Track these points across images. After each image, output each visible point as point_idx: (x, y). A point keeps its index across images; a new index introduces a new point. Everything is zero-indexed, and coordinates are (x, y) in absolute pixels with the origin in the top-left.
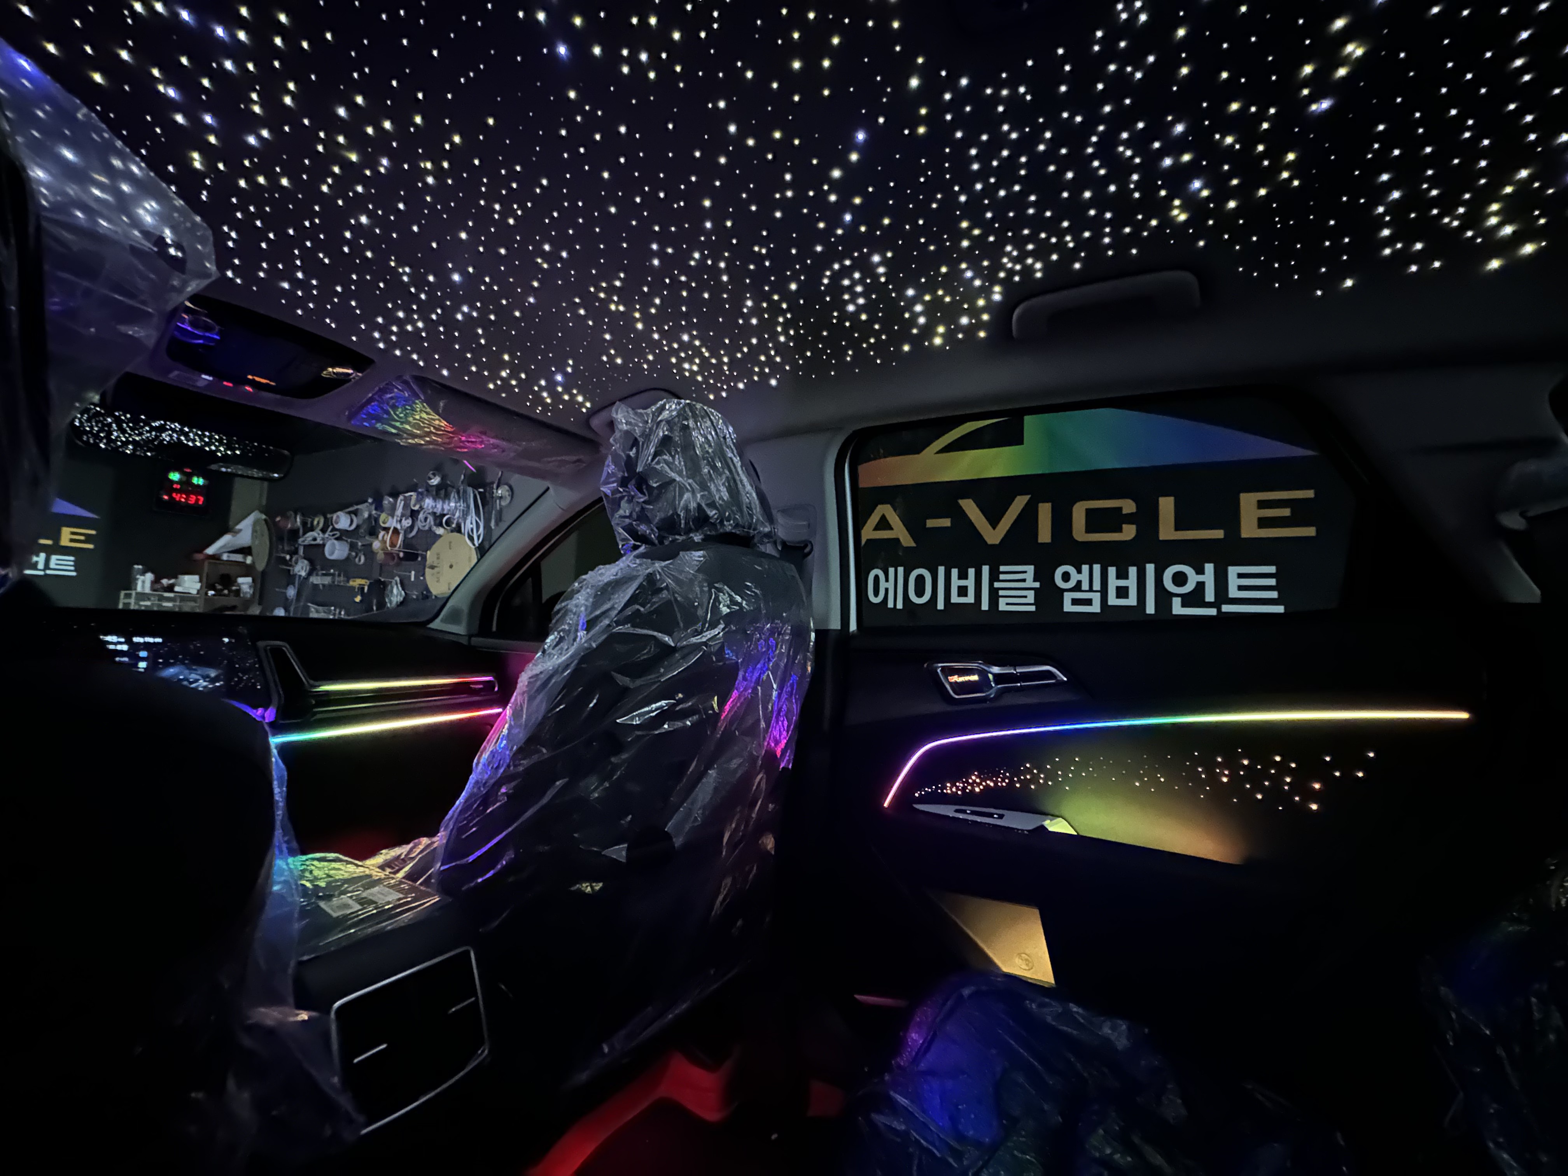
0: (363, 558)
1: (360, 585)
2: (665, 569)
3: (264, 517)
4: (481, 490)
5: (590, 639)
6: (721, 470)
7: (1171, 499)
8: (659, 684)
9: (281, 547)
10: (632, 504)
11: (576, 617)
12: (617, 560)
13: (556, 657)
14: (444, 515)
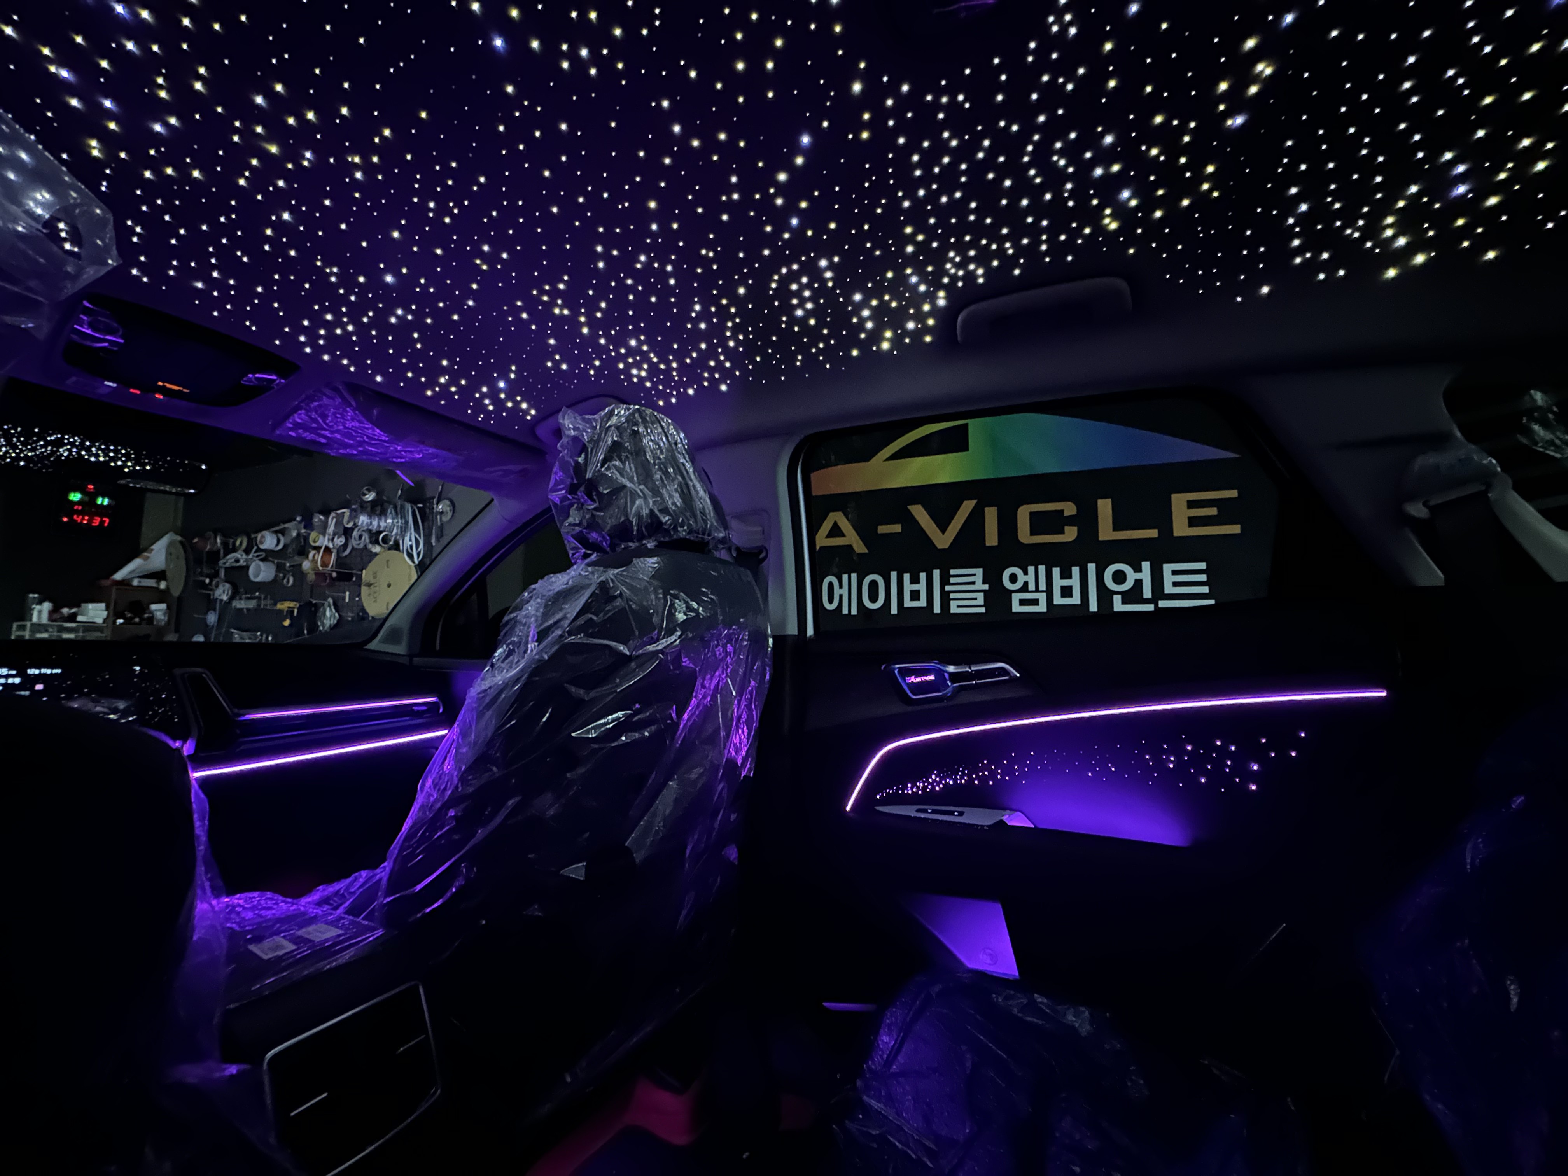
0: (291, 580)
1: (289, 607)
2: (619, 576)
3: (179, 538)
4: (421, 505)
5: (541, 650)
6: (673, 476)
7: (1109, 501)
8: (615, 694)
9: (199, 570)
10: (582, 511)
11: (526, 628)
12: (569, 568)
13: (505, 671)
14: (381, 532)
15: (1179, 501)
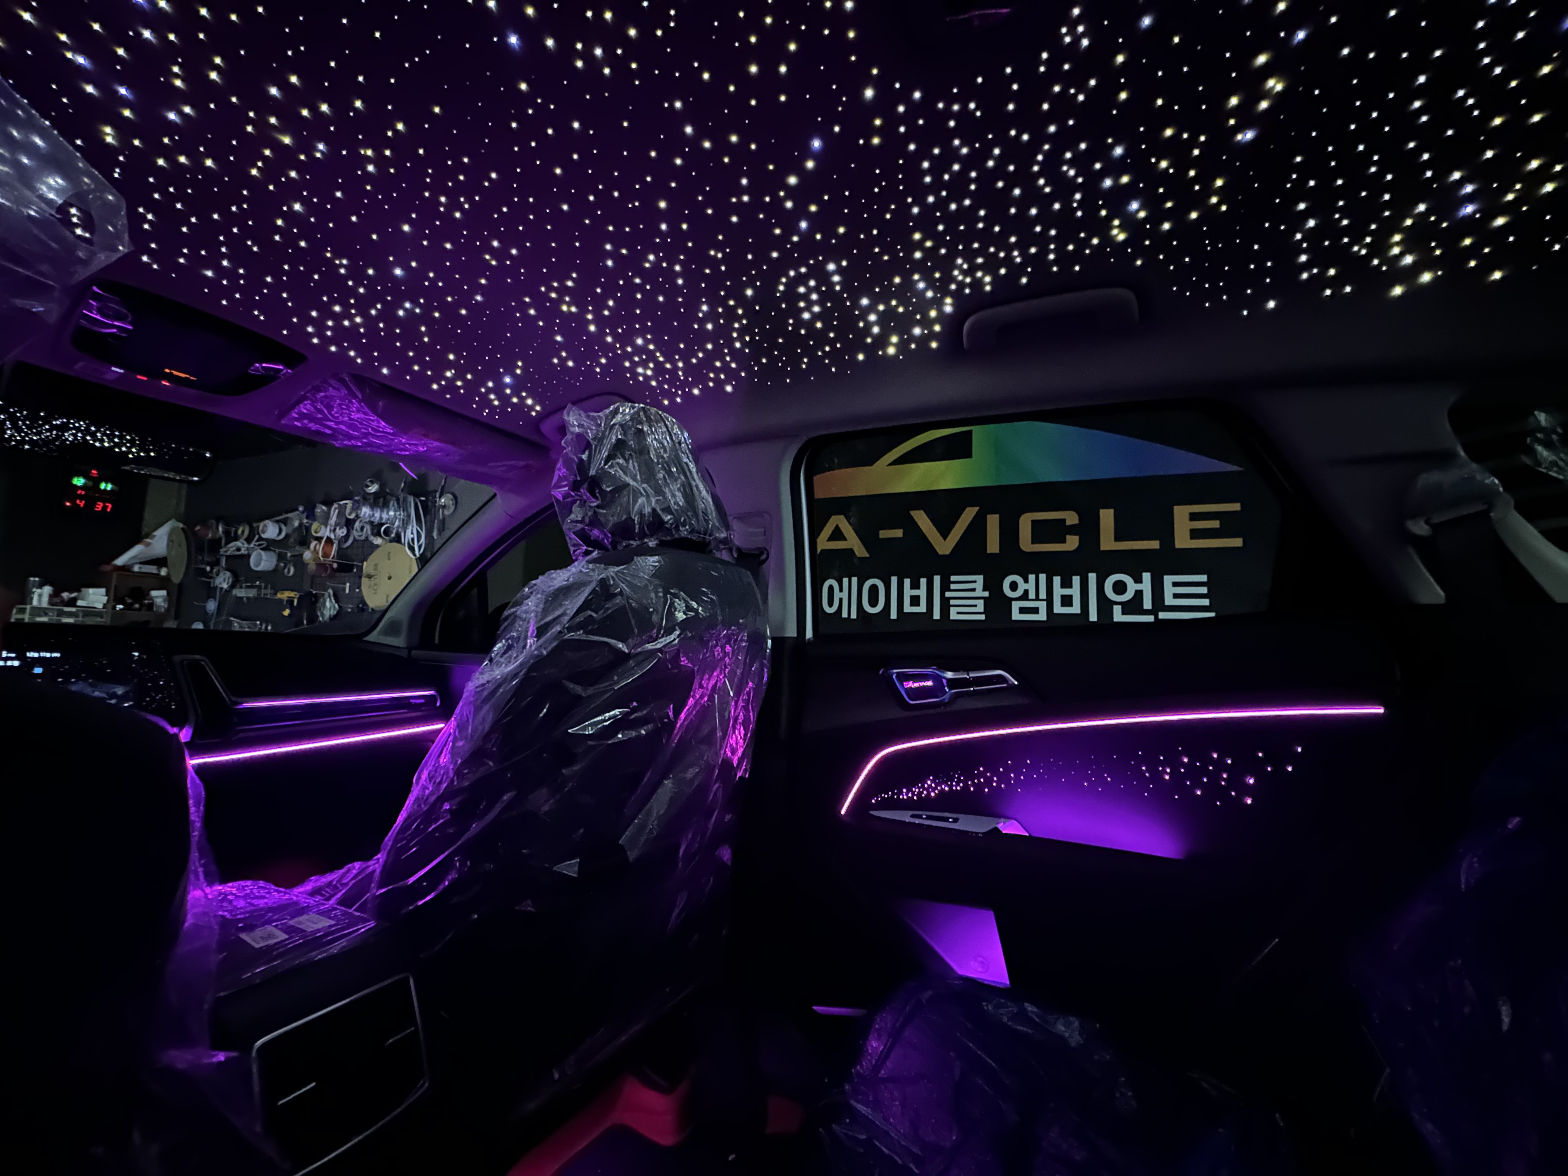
0: (292, 570)
1: (289, 597)
2: (619, 574)
3: (181, 525)
4: (423, 499)
5: (541, 646)
6: (676, 475)
7: (1111, 511)
8: (612, 692)
9: (201, 558)
10: (584, 508)
11: (526, 624)
12: (569, 565)
13: (504, 665)
14: (383, 524)
15: (1181, 513)
